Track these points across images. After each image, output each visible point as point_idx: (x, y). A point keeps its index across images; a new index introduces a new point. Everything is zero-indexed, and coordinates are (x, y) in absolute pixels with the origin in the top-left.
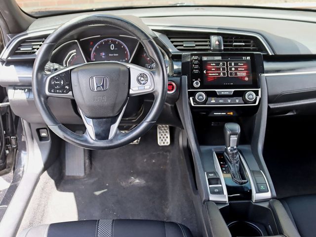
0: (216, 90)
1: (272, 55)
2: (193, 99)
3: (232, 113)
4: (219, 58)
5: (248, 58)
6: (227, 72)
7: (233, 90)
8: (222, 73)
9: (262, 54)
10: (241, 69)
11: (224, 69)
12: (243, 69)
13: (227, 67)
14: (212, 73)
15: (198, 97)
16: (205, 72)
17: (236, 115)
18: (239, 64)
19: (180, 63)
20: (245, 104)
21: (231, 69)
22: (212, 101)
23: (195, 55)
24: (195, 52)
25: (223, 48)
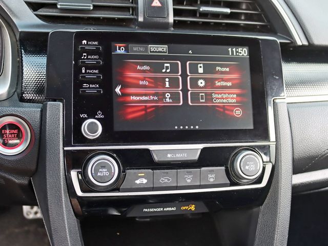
0: (152, 147)
1: (303, 46)
2: (80, 174)
3: (193, 208)
4: (162, 48)
5: (244, 52)
6: (185, 91)
7: (200, 146)
8: (168, 95)
9: (279, 41)
10: (224, 84)
11: (174, 83)
12: (229, 84)
13: (184, 75)
14: (142, 95)
15: (96, 171)
16: (118, 90)
18: (218, 68)
19: (43, 61)
20: (233, 184)
21: (194, 82)
22: (138, 182)
23: (90, 36)
24: (91, 29)
25: (171, 19)
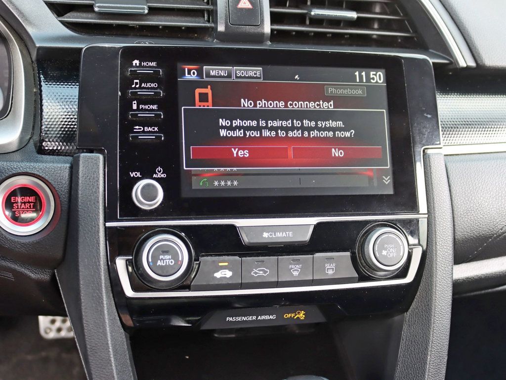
0: (239, 222)
1: (468, 68)
2: (128, 263)
3: (302, 315)
4: (254, 72)
5: (378, 77)
7: (314, 221)
9: (431, 61)
15: (155, 258)
17: (320, 318)
19: (72, 91)
20: (363, 278)
22: (218, 275)
23: (144, 54)
24: (146, 43)
25: (267, 28)
